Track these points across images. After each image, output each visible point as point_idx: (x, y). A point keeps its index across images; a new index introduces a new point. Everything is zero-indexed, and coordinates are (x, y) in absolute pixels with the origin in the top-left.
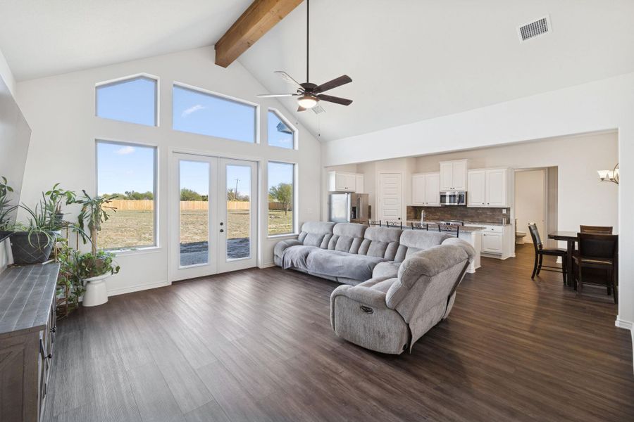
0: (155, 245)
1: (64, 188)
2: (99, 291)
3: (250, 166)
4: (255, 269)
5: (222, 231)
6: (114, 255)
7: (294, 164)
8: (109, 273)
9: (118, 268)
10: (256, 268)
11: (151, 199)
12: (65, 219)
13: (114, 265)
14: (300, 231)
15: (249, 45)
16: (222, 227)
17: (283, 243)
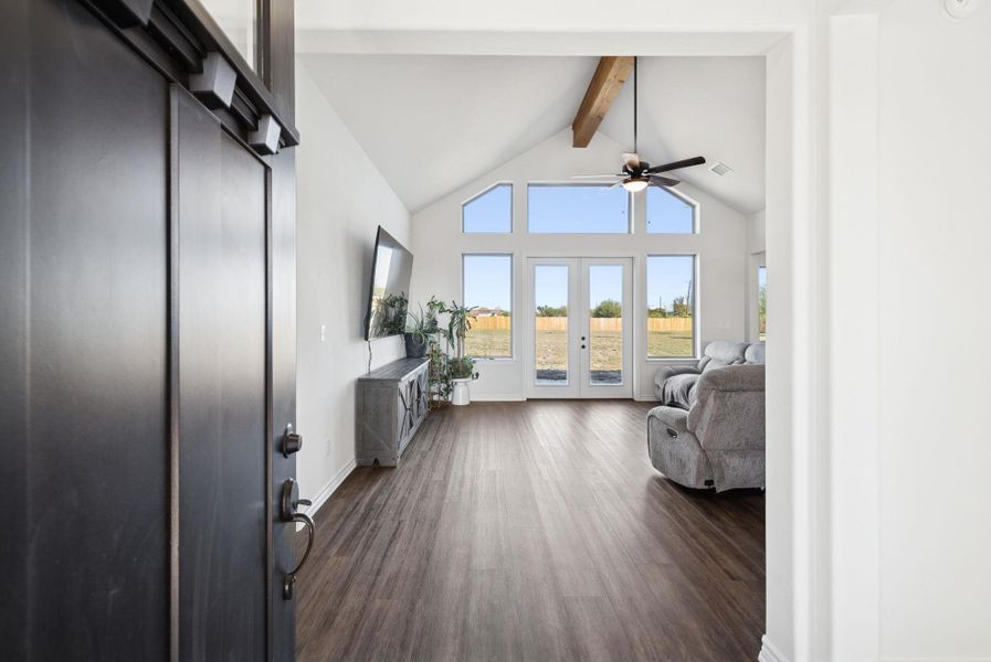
0: (512, 357)
1: (438, 299)
2: (462, 393)
3: (623, 265)
4: (627, 401)
5: (583, 347)
6: (474, 362)
7: (694, 256)
8: (470, 379)
9: (477, 374)
10: (632, 400)
11: (564, 315)
12: (439, 326)
13: (474, 371)
14: (703, 355)
15: (600, 118)
16: (583, 343)
17: (669, 368)
